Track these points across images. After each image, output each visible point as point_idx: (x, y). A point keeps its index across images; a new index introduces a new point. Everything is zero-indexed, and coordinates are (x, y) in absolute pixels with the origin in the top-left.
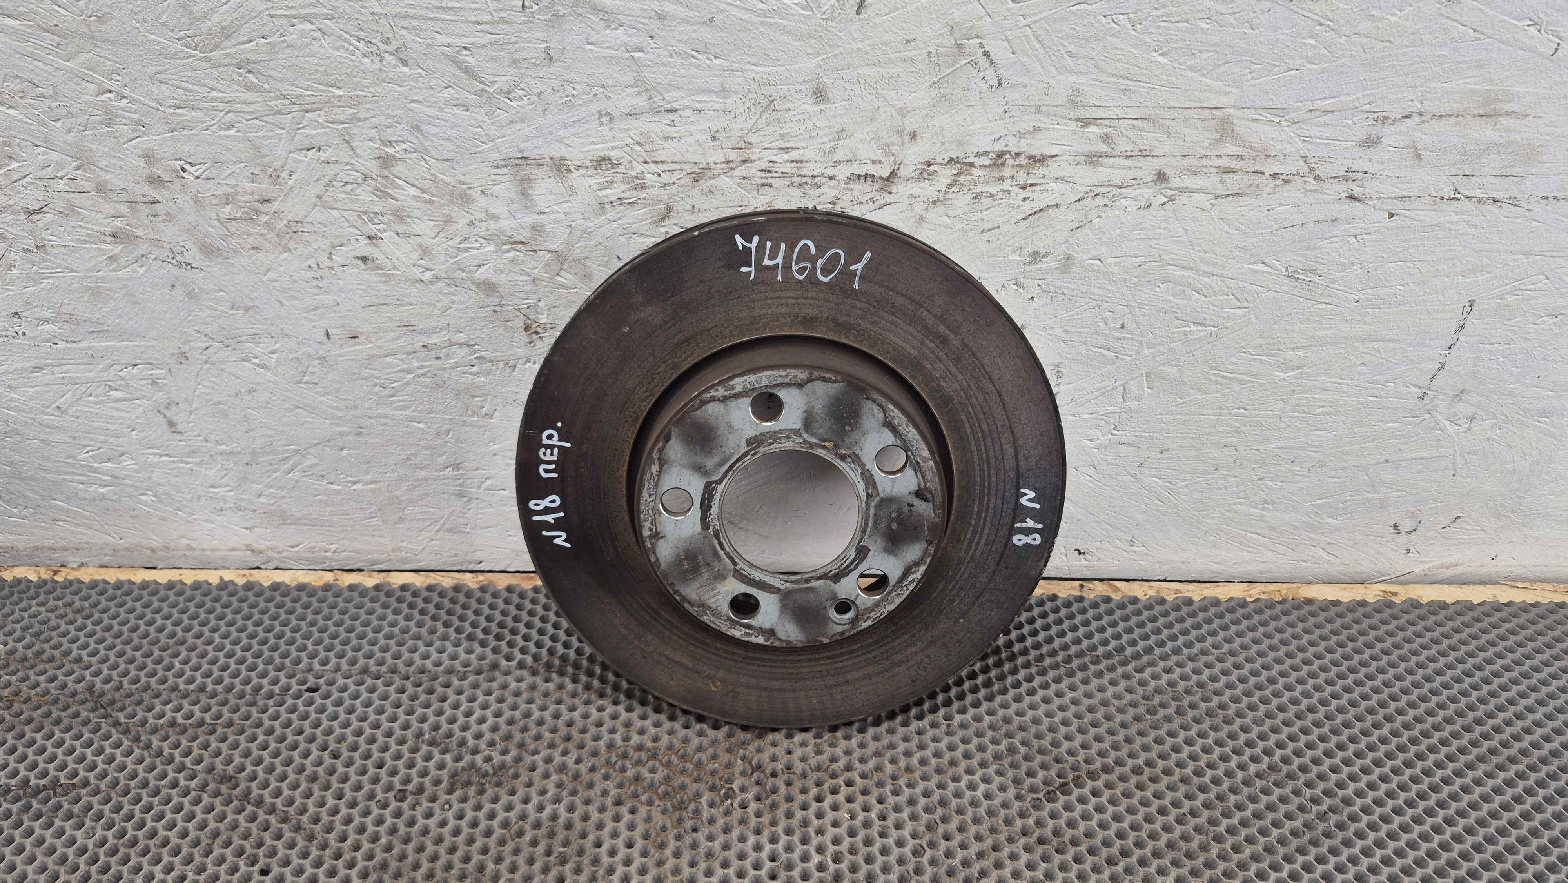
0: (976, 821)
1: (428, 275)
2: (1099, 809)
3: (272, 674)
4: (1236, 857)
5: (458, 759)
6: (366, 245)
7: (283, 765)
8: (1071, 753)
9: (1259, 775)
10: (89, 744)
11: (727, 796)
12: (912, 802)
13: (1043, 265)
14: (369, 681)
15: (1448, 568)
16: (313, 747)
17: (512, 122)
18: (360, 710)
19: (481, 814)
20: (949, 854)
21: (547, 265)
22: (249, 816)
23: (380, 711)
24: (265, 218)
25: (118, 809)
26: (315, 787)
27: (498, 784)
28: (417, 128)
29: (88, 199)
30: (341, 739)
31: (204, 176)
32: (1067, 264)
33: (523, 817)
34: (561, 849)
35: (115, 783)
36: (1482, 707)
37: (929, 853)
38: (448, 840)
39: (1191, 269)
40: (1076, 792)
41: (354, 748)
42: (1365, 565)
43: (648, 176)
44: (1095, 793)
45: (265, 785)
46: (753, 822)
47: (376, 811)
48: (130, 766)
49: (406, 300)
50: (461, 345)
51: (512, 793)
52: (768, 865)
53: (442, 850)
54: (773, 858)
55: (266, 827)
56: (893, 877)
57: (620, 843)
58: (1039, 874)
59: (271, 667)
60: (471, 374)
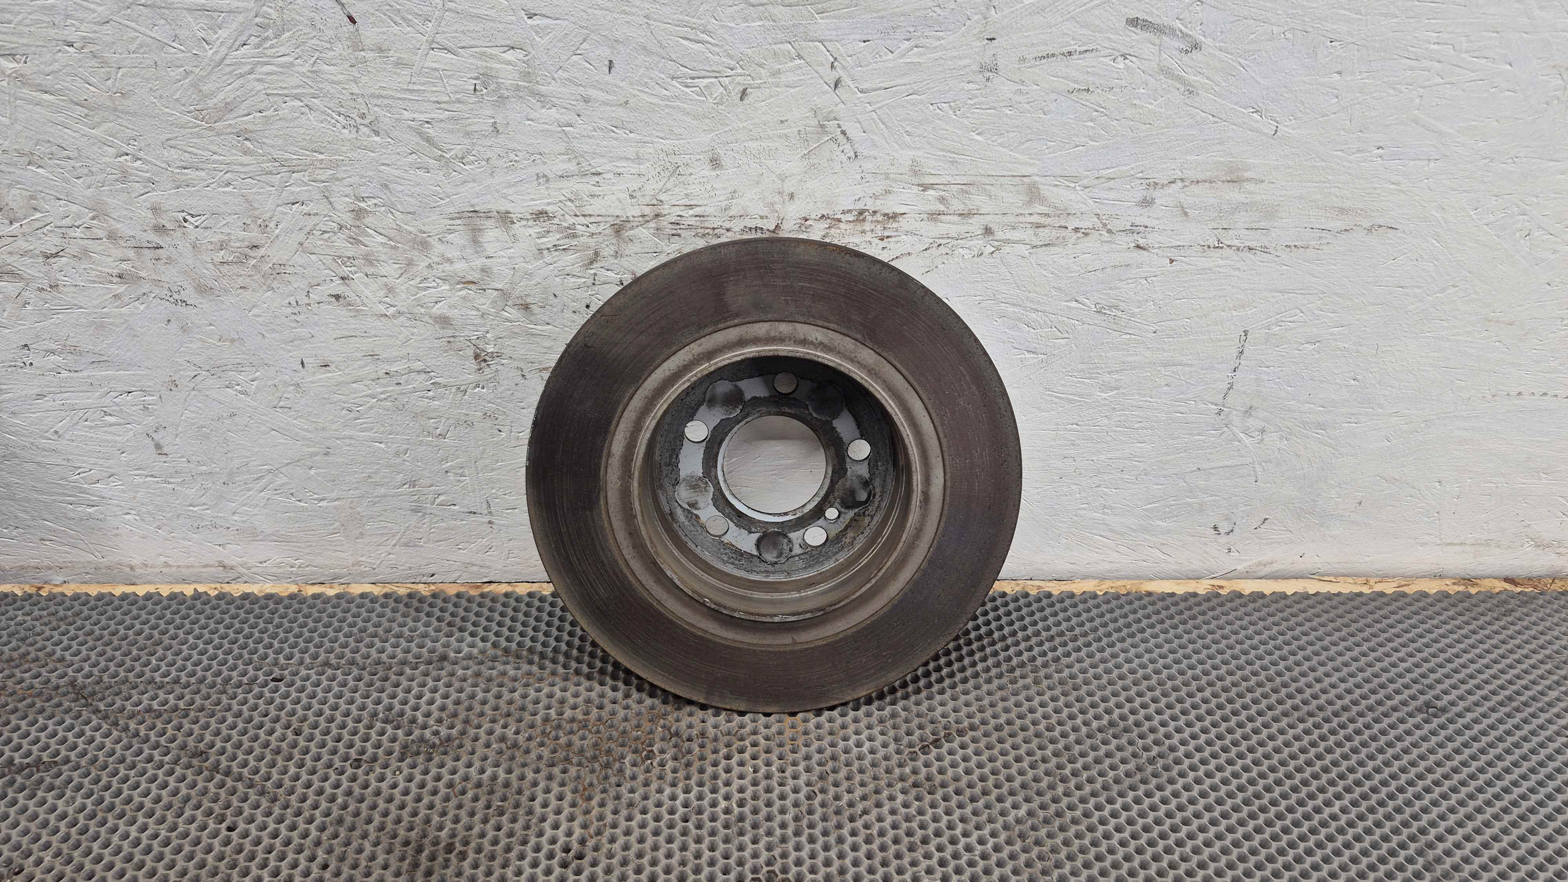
0: (861, 771)
1: (392, 310)
2: (965, 759)
3: (240, 666)
4: (1078, 793)
5: (409, 734)
6: (339, 284)
7: (250, 741)
8: (943, 716)
9: (1100, 730)
10: (70, 729)
11: (648, 758)
12: (807, 758)
14: (329, 672)
15: (1265, 565)
16: (278, 726)
17: (465, 182)
18: (320, 695)
19: (429, 777)
20: (837, 798)
21: (494, 302)
22: (217, 783)
23: (340, 696)
24: (253, 262)
25: (97, 781)
26: (279, 758)
27: (445, 753)
28: (386, 186)
29: (100, 245)
30: (304, 719)
31: (203, 225)
33: (466, 779)
34: (499, 804)
35: (95, 759)
36: (1288, 673)
37: (820, 797)
38: (398, 798)
39: (1020, 306)
40: (947, 746)
41: (315, 726)
42: (1197, 565)
43: (578, 227)
44: (963, 747)
45: (234, 758)
46: (669, 777)
47: (333, 777)
48: (109, 746)
49: (373, 332)
50: (419, 372)
51: (457, 759)
52: (681, 810)
53: (392, 807)
54: (686, 805)
55: (233, 792)
56: (789, 817)
57: (552, 797)
58: (912, 811)
59: (240, 662)
60: (427, 398)
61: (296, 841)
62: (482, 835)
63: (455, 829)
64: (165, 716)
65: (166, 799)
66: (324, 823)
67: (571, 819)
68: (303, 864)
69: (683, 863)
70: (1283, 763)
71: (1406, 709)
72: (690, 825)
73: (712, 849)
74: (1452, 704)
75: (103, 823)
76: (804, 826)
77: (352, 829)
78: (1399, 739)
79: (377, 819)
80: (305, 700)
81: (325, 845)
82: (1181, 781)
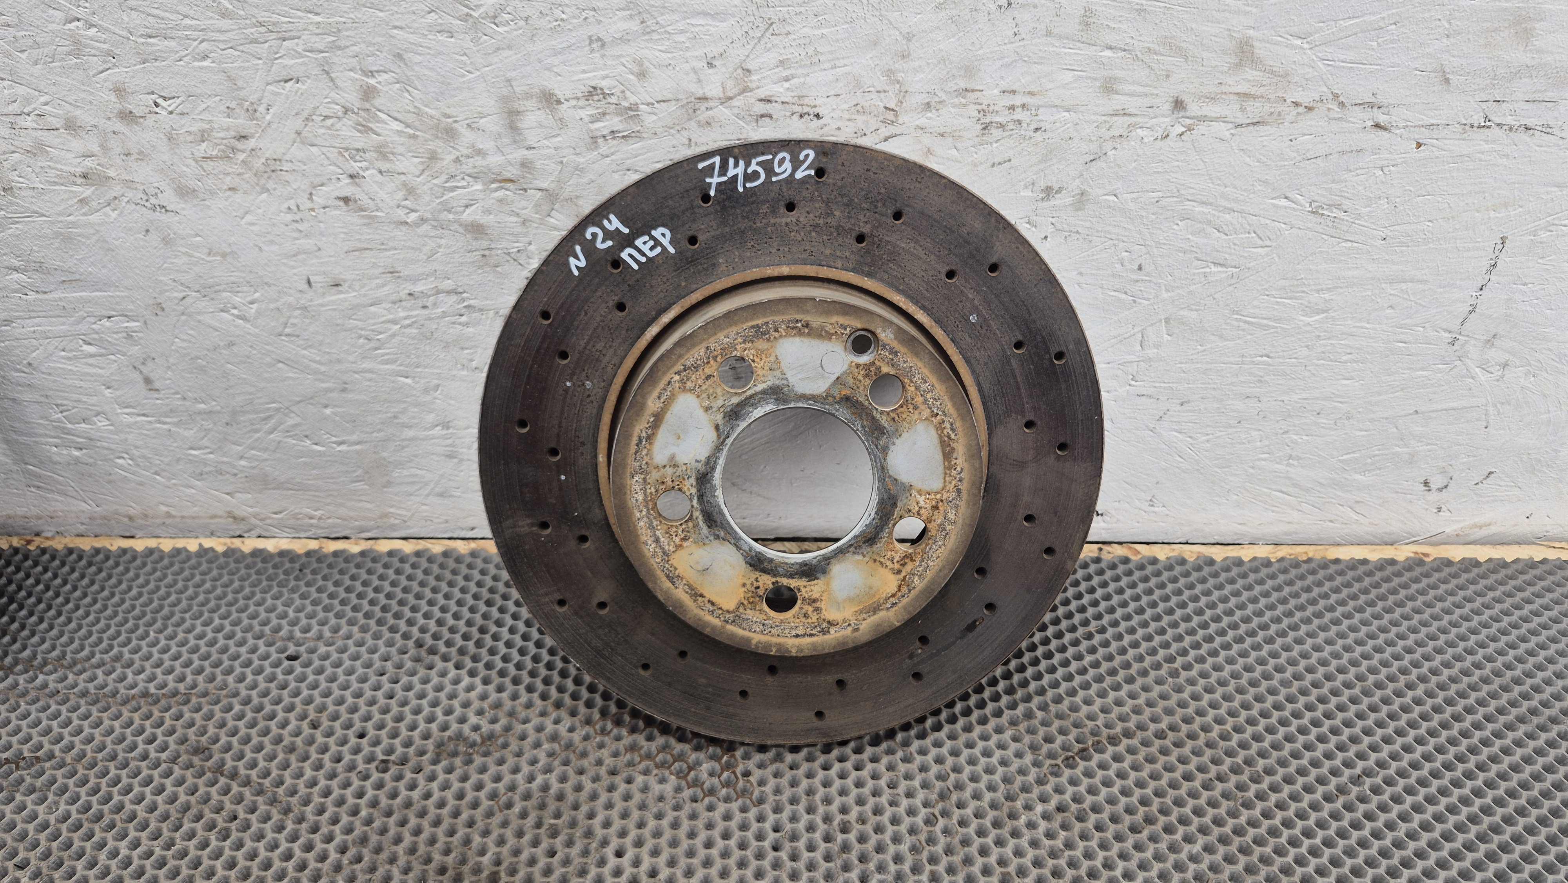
0: (991, 788)
1: (413, 217)
2: (1121, 775)
3: (251, 642)
5: (445, 728)
6: (348, 184)
7: (259, 736)
8: (1090, 717)
10: (56, 716)
12: (923, 769)
13: (1058, 201)
14: (352, 649)
15: (1481, 527)
16: (292, 716)
17: (498, 49)
18: (342, 678)
19: (468, 785)
20: (962, 823)
21: (537, 206)
22: (222, 788)
23: (363, 680)
24: (241, 157)
25: (84, 782)
26: (293, 758)
27: (486, 754)
28: (399, 56)
29: (57, 137)
30: (322, 709)
31: (178, 111)
32: (1081, 199)
33: (512, 788)
34: (553, 821)
35: (82, 755)
37: (941, 822)
38: (433, 812)
39: (1211, 204)
40: (1097, 757)
41: (335, 717)
42: (1394, 526)
43: (642, 107)
44: (1117, 758)
45: (240, 757)
47: (356, 783)
48: (98, 738)
49: (391, 244)
50: (448, 292)
51: (501, 762)
52: (772, 836)
53: (425, 823)
54: (777, 829)
55: (239, 800)
56: (904, 848)
57: (615, 814)
58: (1059, 843)
59: (249, 635)
60: (460, 324)
64: (163, 702)
65: (162, 808)
66: (345, 842)
67: (639, 843)
72: (784, 855)
75: (90, 836)
76: (925, 861)
77: (378, 850)
79: (408, 839)
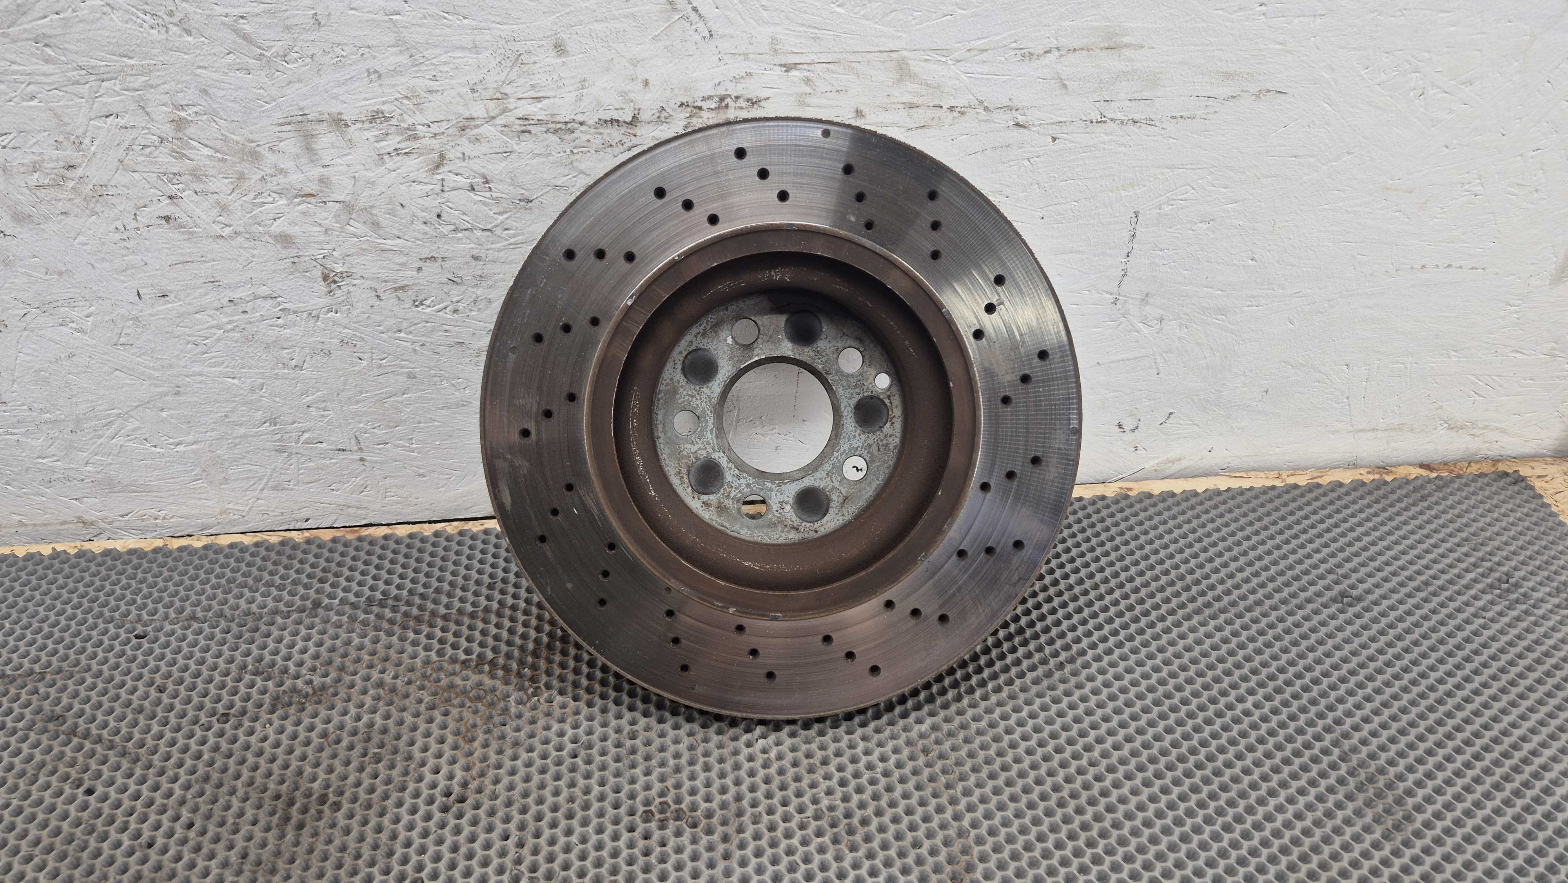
1: (228, 231)
3: (102, 626)
5: (281, 684)
6: (167, 205)
7: (110, 702)
11: (534, 694)
14: (195, 625)
15: (1173, 463)
16: (140, 684)
17: (290, 83)
18: (186, 650)
19: (300, 728)
21: (337, 216)
22: (75, 747)
23: (207, 650)
24: (71, 184)
26: (141, 717)
27: (319, 702)
28: (205, 92)
30: (169, 675)
31: (11, 145)
33: (341, 727)
34: (376, 750)
38: (268, 751)
41: (180, 682)
42: (1103, 466)
43: (419, 127)
45: (93, 719)
46: (557, 712)
47: (199, 733)
49: (210, 256)
50: (265, 297)
51: (332, 708)
52: (570, 746)
53: (262, 761)
54: (575, 741)
55: (93, 753)
56: (683, 746)
57: (432, 740)
59: (100, 621)
60: (277, 326)
61: (159, 801)
62: (358, 784)
63: (329, 779)
64: (19, 681)
65: (18, 767)
66: (189, 781)
67: (453, 761)
68: (166, 824)
69: (571, 800)
70: (1194, 661)
71: (1320, 600)
72: (579, 760)
73: (602, 784)
74: (1368, 592)
77: (219, 785)
78: (1313, 630)
79: (246, 774)
80: (169, 656)
81: (190, 804)
82: (1089, 686)
